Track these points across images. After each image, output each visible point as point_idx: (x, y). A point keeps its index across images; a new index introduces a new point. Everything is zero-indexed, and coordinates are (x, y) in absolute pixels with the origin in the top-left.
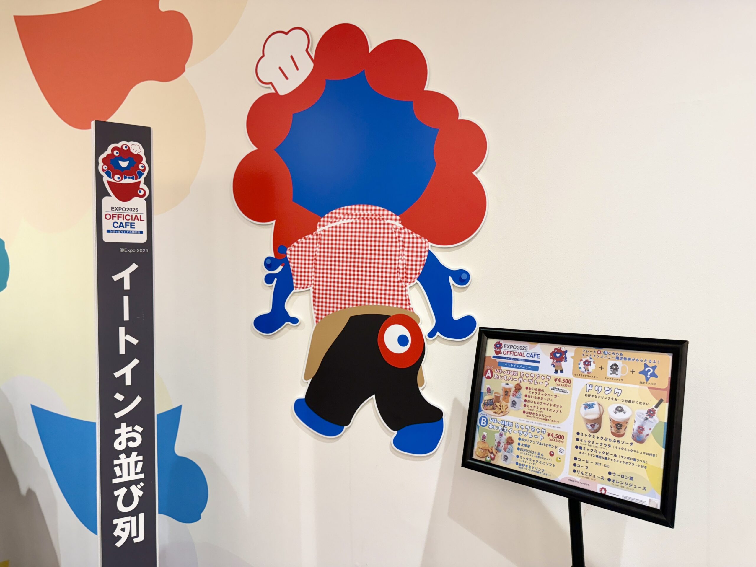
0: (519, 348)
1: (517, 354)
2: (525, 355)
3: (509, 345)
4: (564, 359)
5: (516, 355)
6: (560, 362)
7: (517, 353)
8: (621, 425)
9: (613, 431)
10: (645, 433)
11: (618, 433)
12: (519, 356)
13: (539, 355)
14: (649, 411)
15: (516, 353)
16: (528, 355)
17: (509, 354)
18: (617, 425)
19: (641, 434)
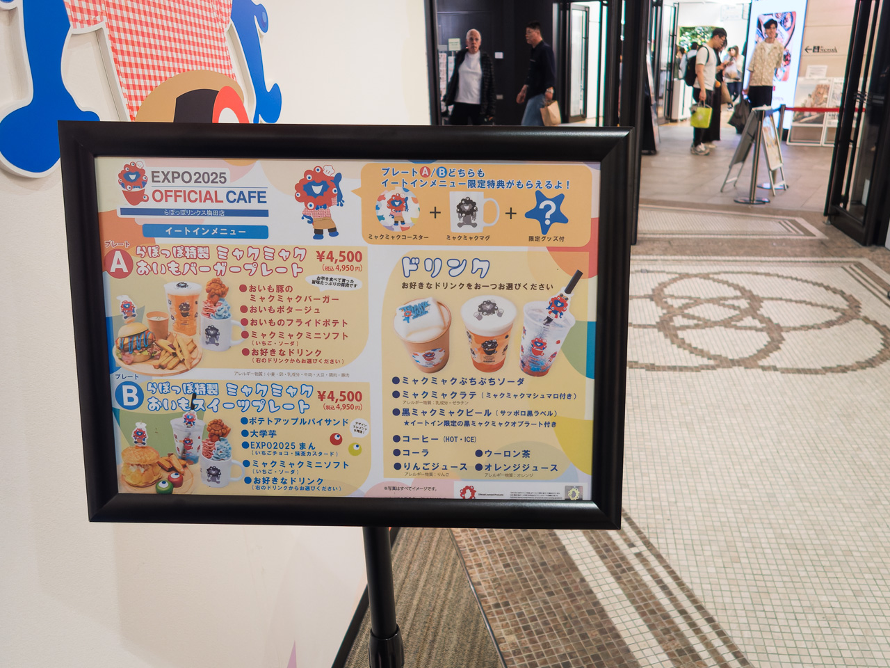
0: (201, 179)
1: (198, 196)
2: (222, 196)
3: (168, 172)
4: (335, 200)
5: (196, 199)
6: (325, 207)
7: (196, 193)
8: (494, 345)
9: (478, 361)
10: (548, 352)
11: (490, 363)
12: (204, 201)
13: (265, 192)
14: (554, 302)
15: (192, 194)
16: (232, 197)
17: (171, 200)
18: (485, 345)
19: (539, 356)
